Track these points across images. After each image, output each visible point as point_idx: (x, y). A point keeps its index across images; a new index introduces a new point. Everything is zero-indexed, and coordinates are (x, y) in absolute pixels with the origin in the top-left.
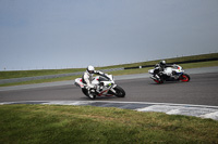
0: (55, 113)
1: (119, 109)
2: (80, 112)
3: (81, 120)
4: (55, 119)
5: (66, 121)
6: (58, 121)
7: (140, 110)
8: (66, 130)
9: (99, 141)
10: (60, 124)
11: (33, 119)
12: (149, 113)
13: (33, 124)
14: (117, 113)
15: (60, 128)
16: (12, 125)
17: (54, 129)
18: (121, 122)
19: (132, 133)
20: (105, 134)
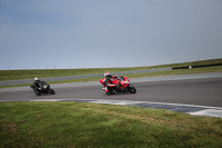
0: (103, 112)
1: (169, 112)
2: (128, 112)
3: (129, 121)
4: (103, 118)
5: (115, 121)
6: (107, 120)
7: (192, 114)
8: (115, 130)
9: (149, 144)
10: (109, 123)
11: (83, 117)
12: (203, 117)
13: (83, 121)
14: (167, 115)
15: (109, 128)
16: (64, 121)
17: (104, 128)
18: (172, 126)
19: (186, 138)
20: (156, 137)
